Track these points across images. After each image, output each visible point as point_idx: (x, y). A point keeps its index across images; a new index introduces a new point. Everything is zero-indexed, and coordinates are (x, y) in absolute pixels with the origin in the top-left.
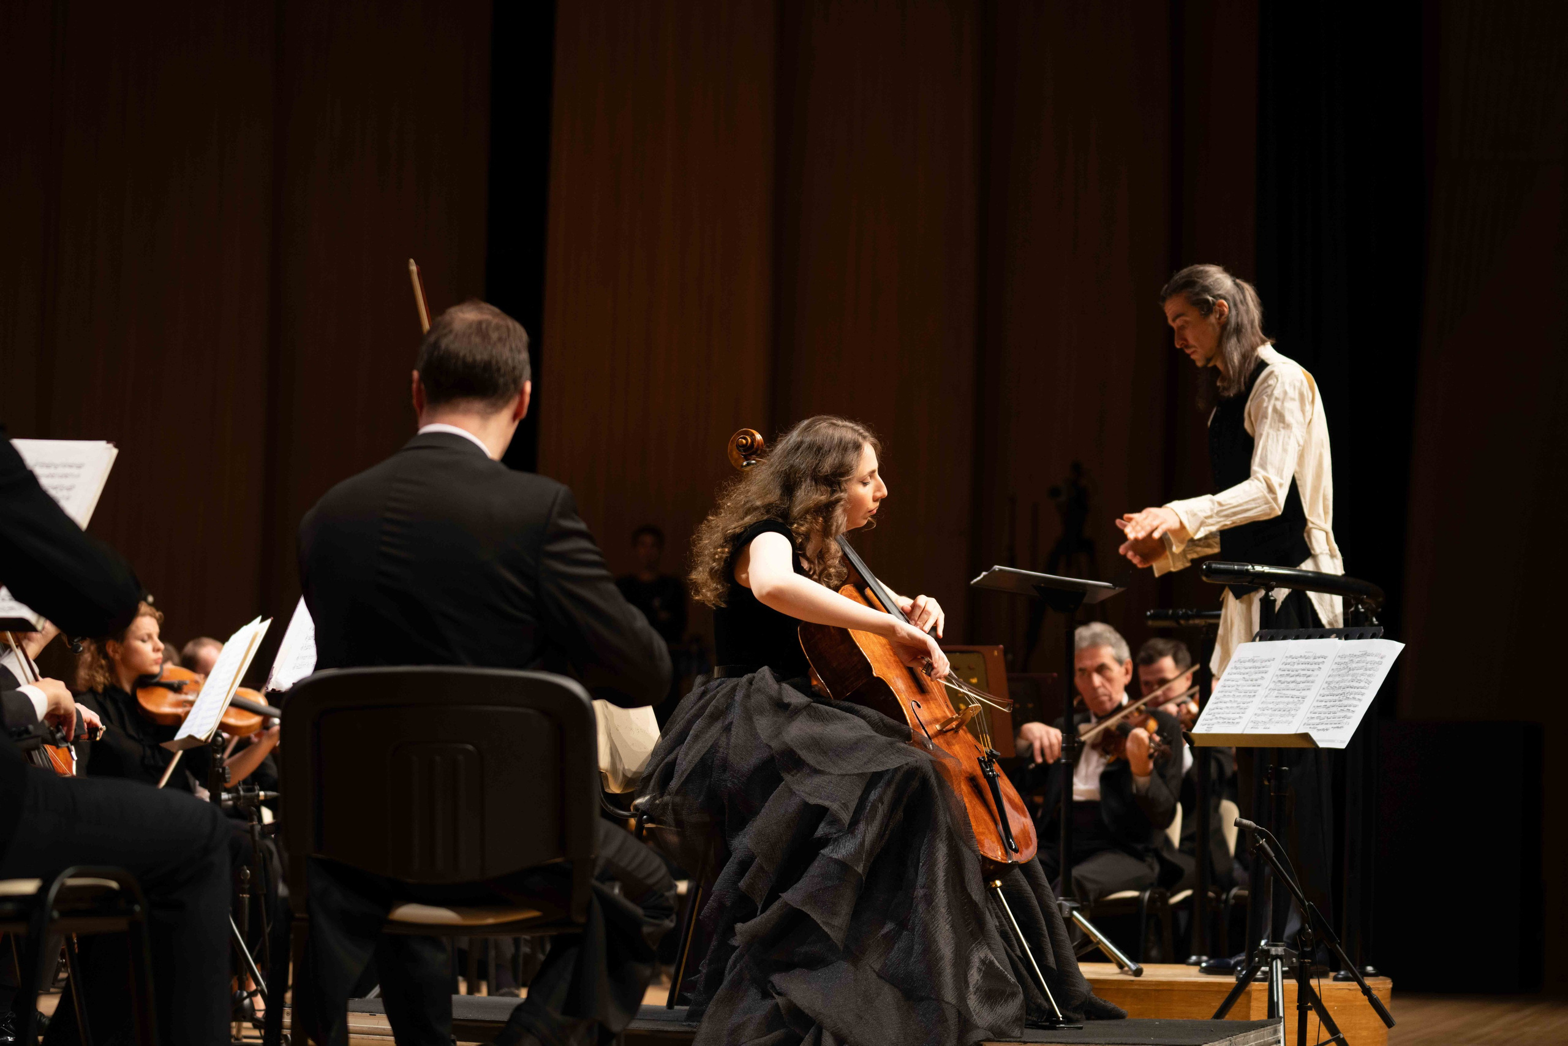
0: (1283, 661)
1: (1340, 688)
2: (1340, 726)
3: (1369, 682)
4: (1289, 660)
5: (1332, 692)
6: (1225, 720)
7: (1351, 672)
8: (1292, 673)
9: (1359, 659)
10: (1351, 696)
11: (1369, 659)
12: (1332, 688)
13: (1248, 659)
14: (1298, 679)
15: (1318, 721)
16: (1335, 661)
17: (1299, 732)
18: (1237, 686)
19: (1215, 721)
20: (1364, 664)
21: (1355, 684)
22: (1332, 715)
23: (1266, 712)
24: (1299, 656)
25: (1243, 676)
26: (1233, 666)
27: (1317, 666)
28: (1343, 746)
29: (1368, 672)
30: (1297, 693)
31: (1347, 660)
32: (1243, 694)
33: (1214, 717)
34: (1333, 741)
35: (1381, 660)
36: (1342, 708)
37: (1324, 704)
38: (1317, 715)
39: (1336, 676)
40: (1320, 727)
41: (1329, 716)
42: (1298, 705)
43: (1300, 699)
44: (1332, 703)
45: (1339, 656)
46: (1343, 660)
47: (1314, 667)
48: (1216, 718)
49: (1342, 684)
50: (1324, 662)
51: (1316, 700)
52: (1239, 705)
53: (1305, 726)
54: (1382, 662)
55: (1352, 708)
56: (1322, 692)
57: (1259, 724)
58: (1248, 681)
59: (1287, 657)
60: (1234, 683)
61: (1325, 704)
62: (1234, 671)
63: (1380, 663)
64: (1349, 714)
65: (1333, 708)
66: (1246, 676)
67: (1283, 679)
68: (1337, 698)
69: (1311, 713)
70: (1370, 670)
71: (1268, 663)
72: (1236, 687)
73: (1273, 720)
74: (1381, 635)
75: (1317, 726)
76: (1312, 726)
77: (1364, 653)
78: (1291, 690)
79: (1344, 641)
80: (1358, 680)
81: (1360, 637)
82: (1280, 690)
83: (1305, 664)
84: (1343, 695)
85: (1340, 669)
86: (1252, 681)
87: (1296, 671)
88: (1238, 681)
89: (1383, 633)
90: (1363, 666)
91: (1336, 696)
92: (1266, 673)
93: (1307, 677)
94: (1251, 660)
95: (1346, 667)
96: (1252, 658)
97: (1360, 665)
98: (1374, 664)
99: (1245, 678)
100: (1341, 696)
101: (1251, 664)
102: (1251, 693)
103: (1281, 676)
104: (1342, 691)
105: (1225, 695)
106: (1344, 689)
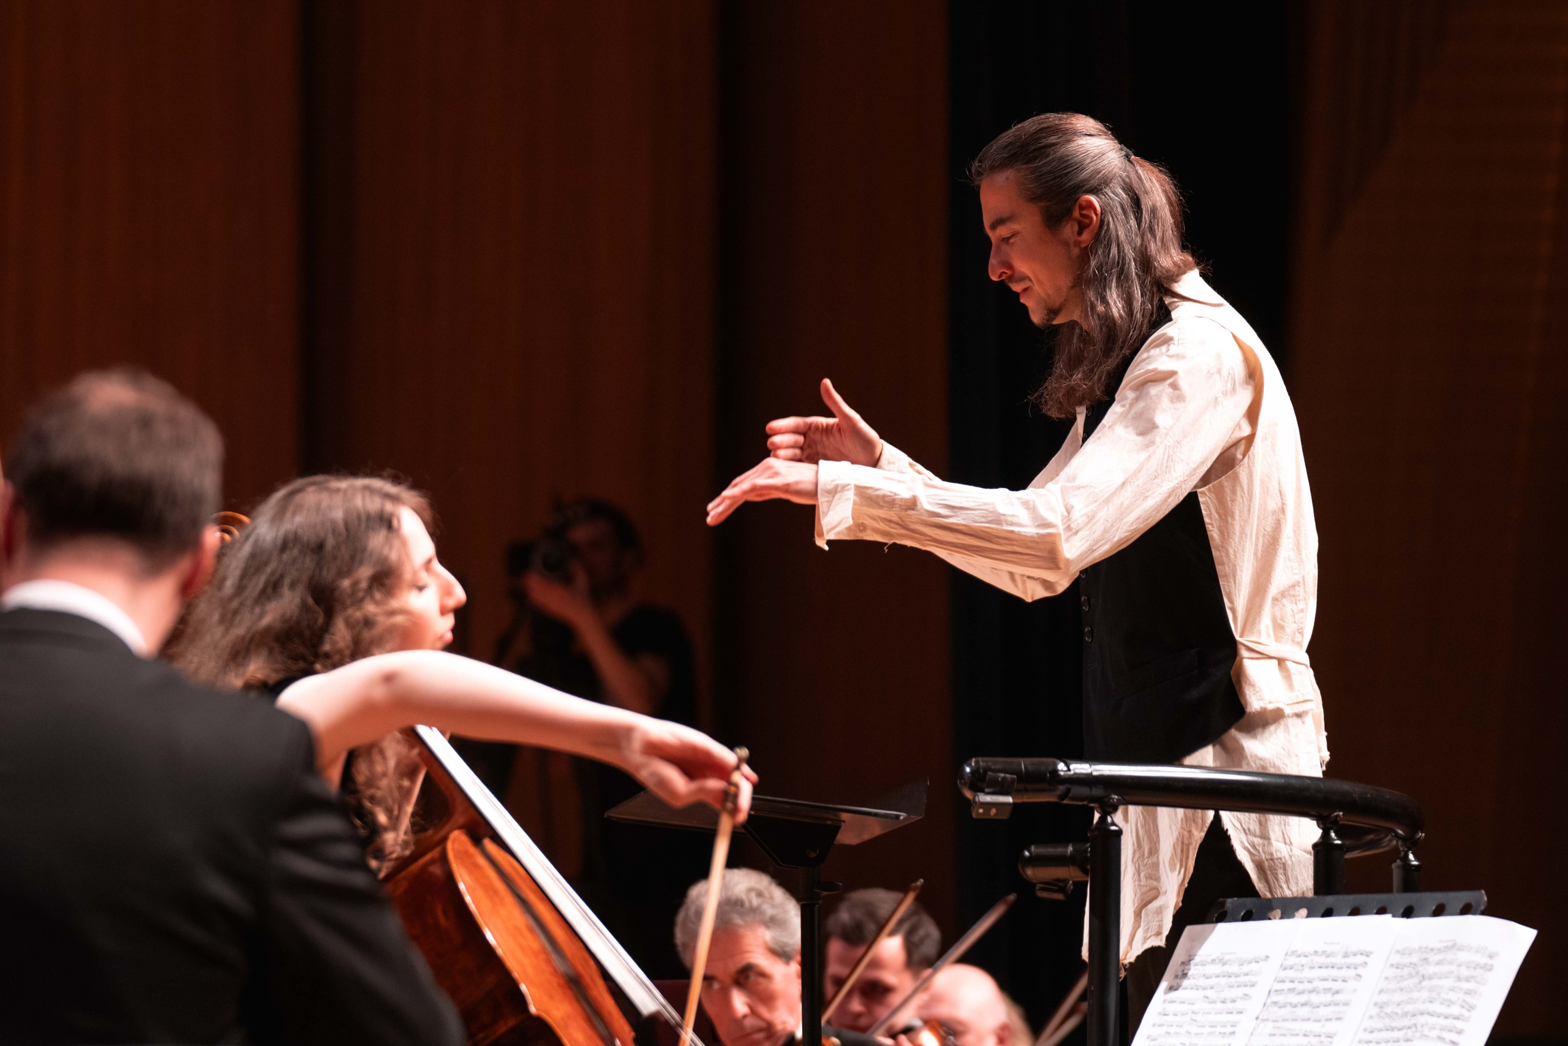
0: (1281, 963)
1: (1405, 1014)
3: (1471, 1008)
4: (1292, 960)
5: (1388, 1022)
7: (1426, 983)
8: (1301, 987)
9: (1440, 957)
10: (1434, 1033)
11: (1463, 956)
12: (1388, 1016)
13: (1210, 959)
14: (1315, 998)
16: (1390, 962)
18: (1193, 1013)
20: (1453, 968)
21: (1437, 1008)
25: (1201, 993)
27: (1352, 973)
29: (1465, 985)
30: (1315, 1027)
31: (1415, 958)
35: (1490, 962)
39: (1394, 990)
43: (1323, 1039)
45: (1398, 951)
46: (1406, 960)
47: (1344, 973)
49: (1407, 1008)
50: (1366, 963)
54: (1492, 966)
56: (1368, 1024)
58: (1215, 1002)
59: (1288, 953)
60: (1184, 1008)
63: (1489, 968)
66: (1211, 993)
67: (1281, 999)
70: (1468, 980)
71: (1254, 967)
74: (1482, 908)
77: (1450, 944)
78: (1303, 1020)
79: (1404, 920)
80: (1444, 1000)
81: (1439, 911)
82: (1277, 1021)
83: (1327, 967)
84: (1414, 1029)
85: (1402, 977)
86: (1223, 1002)
87: (1309, 982)
88: (1193, 1004)
89: (1486, 904)
90: (1452, 972)
91: (1400, 1030)
92: (1253, 986)
93: (1333, 994)
94: (1217, 961)
95: (1413, 972)
96: (1218, 957)
97: (1446, 968)
98: (1475, 968)
99: (1207, 998)
100: (1409, 1031)
101: (1217, 969)
102: (1225, 1026)
103: (1279, 992)
104: (1410, 1020)
105: (1169, 1031)
106: (1415, 1018)
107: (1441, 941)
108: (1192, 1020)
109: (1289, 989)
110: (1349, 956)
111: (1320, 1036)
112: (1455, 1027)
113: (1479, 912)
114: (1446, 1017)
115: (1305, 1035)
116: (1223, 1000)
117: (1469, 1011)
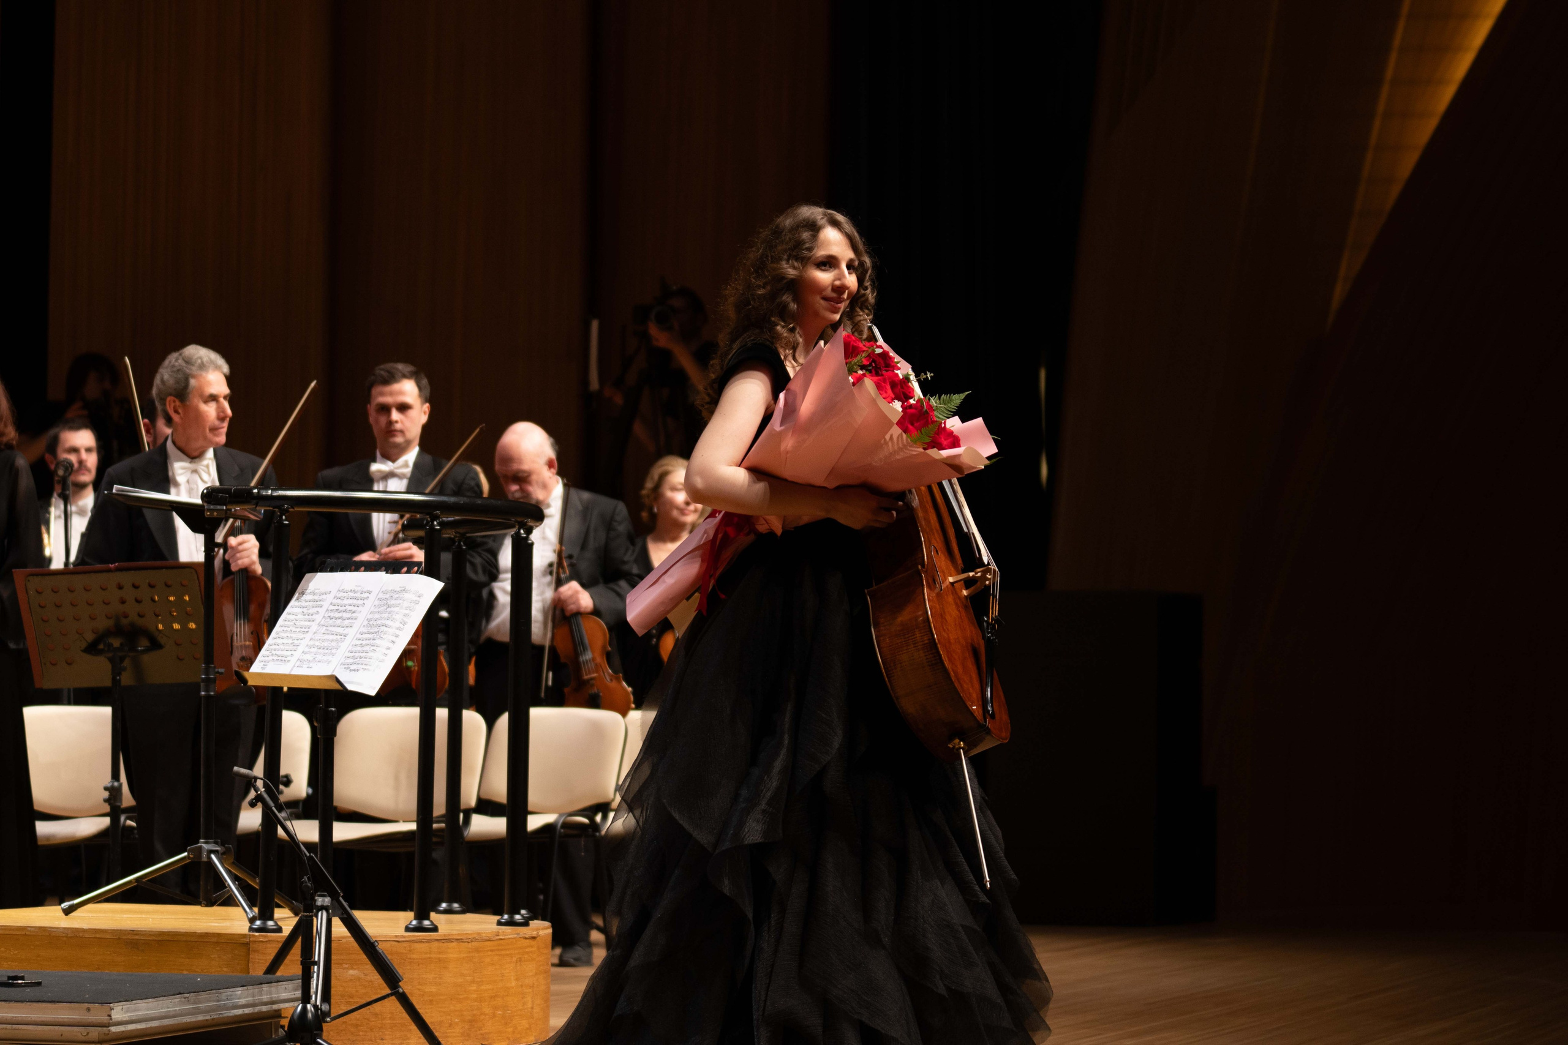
3: (405, 623)
4: (341, 594)
5: (369, 629)
6: (278, 658)
7: (390, 609)
8: (341, 609)
9: (397, 596)
10: (384, 636)
11: (406, 596)
12: (370, 626)
13: (312, 591)
14: (345, 615)
15: (351, 661)
16: (378, 597)
19: (271, 658)
20: (402, 602)
21: (390, 622)
22: (364, 654)
23: (312, 649)
25: (303, 610)
27: (362, 602)
29: (407, 612)
30: (340, 630)
31: (388, 596)
32: (300, 629)
35: (418, 599)
37: (360, 642)
38: (352, 654)
39: (376, 612)
40: (353, 667)
41: (362, 655)
42: (340, 643)
43: (342, 637)
44: (367, 642)
45: (383, 592)
46: (385, 597)
47: (359, 602)
48: (272, 655)
49: (379, 622)
50: (369, 597)
51: (354, 638)
52: (293, 641)
54: (421, 601)
55: (385, 651)
57: (305, 664)
59: (341, 591)
60: (294, 617)
62: (297, 604)
63: (417, 603)
66: (306, 610)
67: (332, 614)
68: (371, 636)
69: (348, 651)
70: (408, 608)
71: (325, 597)
72: (295, 621)
73: (316, 659)
75: (350, 666)
78: (337, 626)
85: (381, 605)
87: (344, 606)
88: (298, 616)
90: (401, 604)
91: (372, 634)
92: (322, 607)
93: (352, 613)
95: (385, 603)
101: (312, 597)
103: (331, 611)
105: (284, 629)
106: (380, 627)
108: (294, 624)
109: (335, 610)
110: (363, 593)
111: (341, 635)
112: (396, 632)
116: (308, 614)
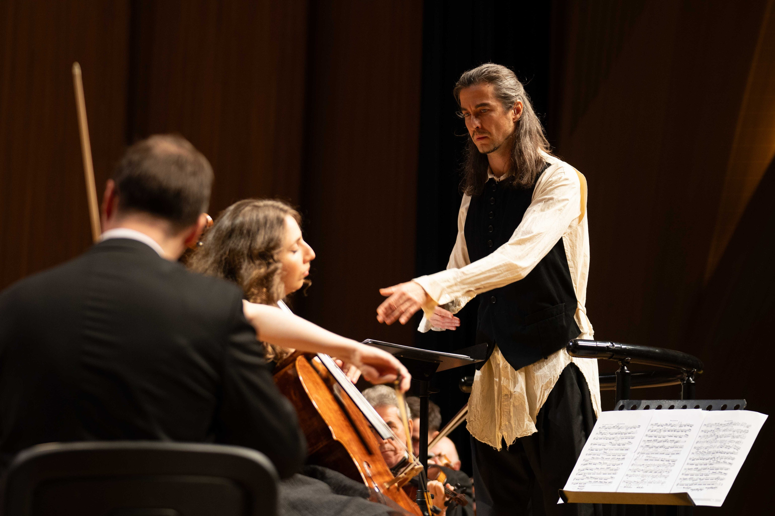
0: (649, 428)
1: (710, 452)
2: (713, 486)
3: (738, 449)
4: (655, 428)
5: (701, 456)
6: (596, 480)
7: (719, 439)
8: (660, 439)
9: (724, 428)
10: (722, 461)
11: (735, 428)
12: (701, 453)
13: (612, 426)
14: (666, 444)
15: (691, 482)
16: (702, 429)
17: (673, 492)
18: (605, 449)
19: (586, 481)
20: (731, 432)
21: (724, 450)
22: (704, 477)
23: (637, 473)
24: (665, 424)
25: (608, 441)
26: (599, 432)
27: (684, 434)
28: (719, 504)
29: (736, 440)
30: (667, 457)
31: (713, 428)
32: (611, 457)
33: (586, 477)
34: (709, 500)
35: (747, 429)
36: (714, 471)
37: (694, 467)
38: (689, 477)
39: (703, 442)
40: (693, 487)
41: (702, 477)
42: (669, 468)
43: (670, 462)
44: (703, 466)
45: (705, 425)
46: (709, 429)
47: (680, 434)
49: (710, 450)
50: (690, 430)
51: (686, 463)
52: (609, 467)
53: (679, 486)
54: (748, 431)
55: (723, 471)
56: (691, 456)
57: (632, 483)
58: (615, 445)
59: (652, 425)
60: (601, 447)
61: (697, 467)
62: (600, 436)
64: (722, 476)
65: (705, 470)
66: (613, 441)
67: (650, 444)
68: (707, 461)
69: (683, 474)
70: (737, 437)
71: (633, 430)
72: (603, 450)
73: (645, 480)
74: (745, 407)
75: (690, 486)
76: (686, 486)
77: (729, 422)
78: (660, 454)
79: (708, 411)
80: (727, 446)
81: (724, 408)
82: (649, 454)
83: (672, 431)
84: (714, 460)
85: (707, 436)
86: (619, 445)
87: (663, 437)
88: (605, 446)
89: (746, 405)
90: (731, 434)
91: (707, 460)
92: (632, 438)
93: (675, 443)
94: (616, 427)
95: (713, 434)
96: (616, 425)
97: (727, 433)
98: (741, 432)
99: (612, 443)
100: (711, 460)
101: (616, 430)
102: (620, 456)
103: (649, 441)
104: (712, 455)
105: (594, 457)
106: (714, 454)
107: (725, 421)
108: (604, 452)
109: (654, 440)
110: (682, 427)
111: (669, 461)
112: (731, 457)
113: (743, 409)
114: (727, 453)
115: (662, 460)
116: (618, 444)
117: (737, 450)
